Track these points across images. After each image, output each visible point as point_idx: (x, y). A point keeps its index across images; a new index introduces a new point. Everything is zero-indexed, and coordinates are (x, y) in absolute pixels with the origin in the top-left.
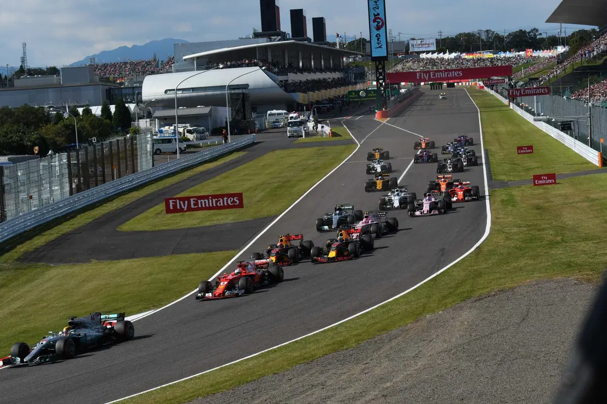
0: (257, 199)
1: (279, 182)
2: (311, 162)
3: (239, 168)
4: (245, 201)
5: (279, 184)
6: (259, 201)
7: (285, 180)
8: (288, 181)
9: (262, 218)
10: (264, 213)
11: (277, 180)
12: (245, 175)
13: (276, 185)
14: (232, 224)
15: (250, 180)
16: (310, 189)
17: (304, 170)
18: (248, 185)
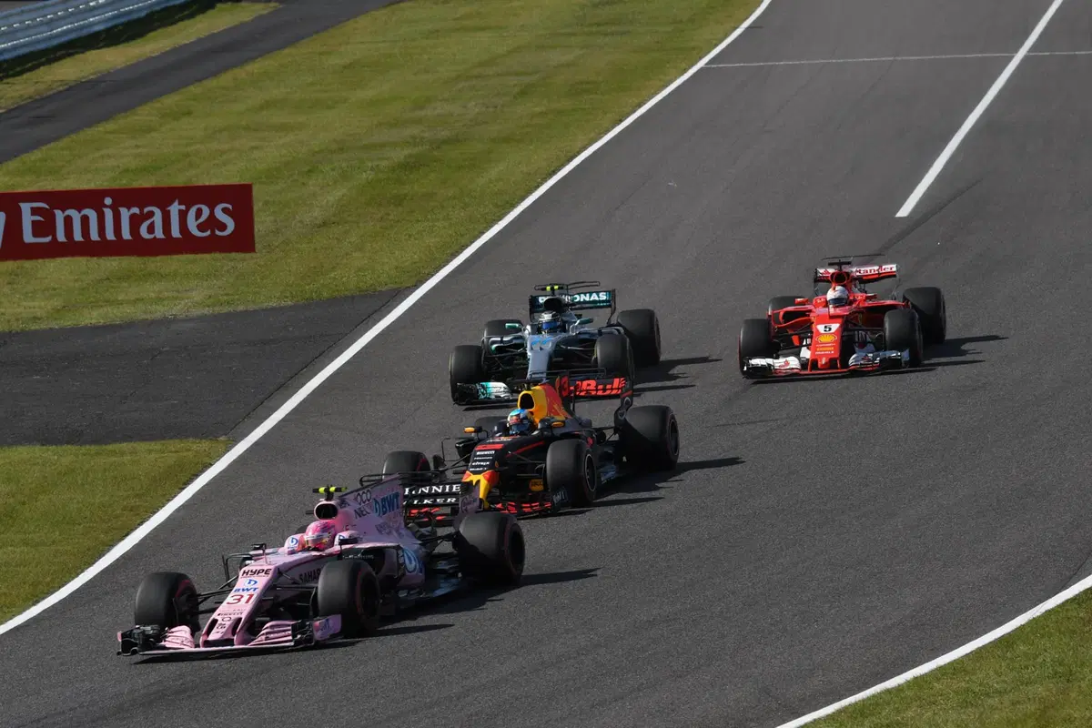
0: (317, 214)
1: (414, 142)
2: (556, 57)
3: (240, 73)
4: (262, 222)
5: (416, 150)
6: (324, 224)
7: (444, 134)
8: (454, 141)
9: (333, 301)
10: (347, 276)
11: (414, 131)
12: (268, 105)
13: (399, 155)
14: (202, 318)
15: (284, 128)
16: (554, 172)
17: (524, 92)
18: (273, 151)
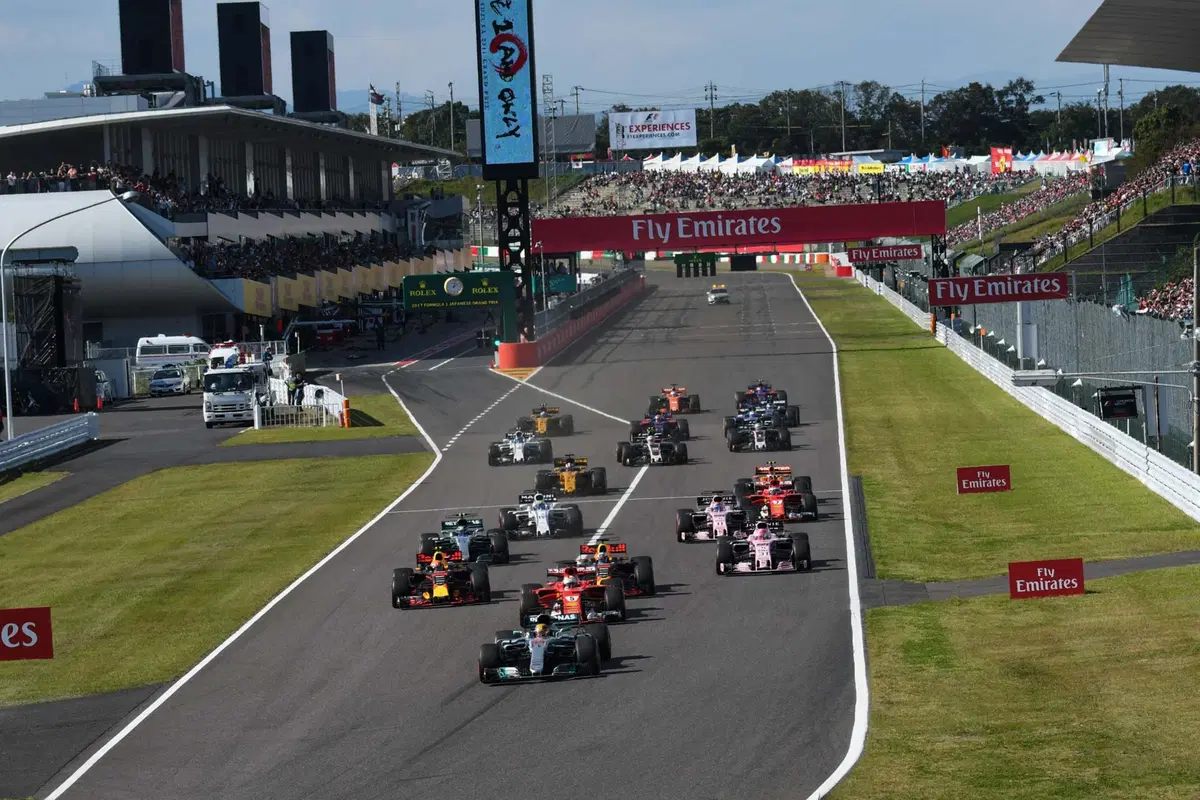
0: (100, 628)
1: (171, 573)
2: (277, 508)
3: (42, 524)
4: (58, 636)
5: (173, 579)
6: (105, 636)
7: (195, 566)
8: (203, 571)
9: (113, 693)
10: (126, 671)
11: (170, 565)
12: (62, 548)
13: (162, 583)
14: (11, 709)
15: (74, 565)
16: (277, 594)
17: (254, 535)
18: (67, 582)
